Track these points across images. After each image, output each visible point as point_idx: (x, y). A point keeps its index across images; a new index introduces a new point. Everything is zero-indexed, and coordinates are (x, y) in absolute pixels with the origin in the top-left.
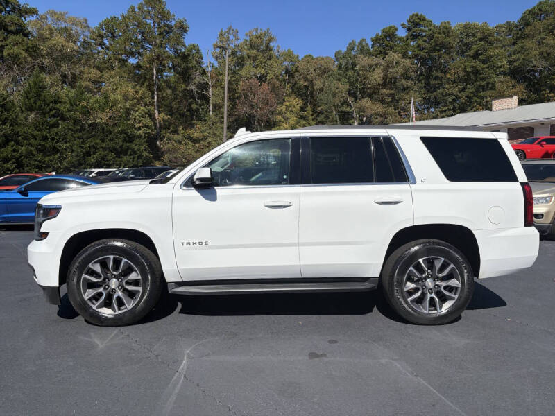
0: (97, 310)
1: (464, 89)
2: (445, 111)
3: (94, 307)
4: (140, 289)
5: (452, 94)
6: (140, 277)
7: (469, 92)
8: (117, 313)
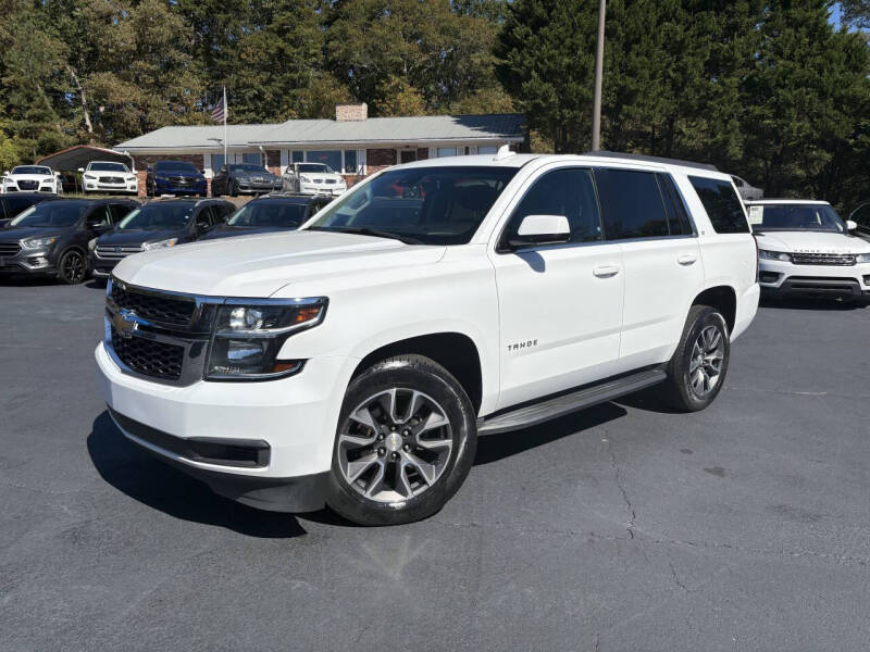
0: (372, 498)
1: (269, 82)
2: (244, 112)
3: (368, 495)
4: (448, 442)
5: (252, 87)
6: (447, 421)
7: (278, 85)
8: (411, 496)
